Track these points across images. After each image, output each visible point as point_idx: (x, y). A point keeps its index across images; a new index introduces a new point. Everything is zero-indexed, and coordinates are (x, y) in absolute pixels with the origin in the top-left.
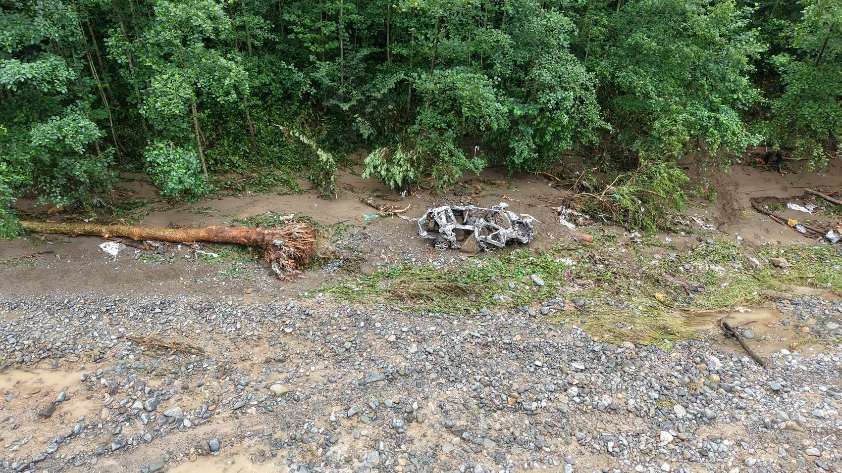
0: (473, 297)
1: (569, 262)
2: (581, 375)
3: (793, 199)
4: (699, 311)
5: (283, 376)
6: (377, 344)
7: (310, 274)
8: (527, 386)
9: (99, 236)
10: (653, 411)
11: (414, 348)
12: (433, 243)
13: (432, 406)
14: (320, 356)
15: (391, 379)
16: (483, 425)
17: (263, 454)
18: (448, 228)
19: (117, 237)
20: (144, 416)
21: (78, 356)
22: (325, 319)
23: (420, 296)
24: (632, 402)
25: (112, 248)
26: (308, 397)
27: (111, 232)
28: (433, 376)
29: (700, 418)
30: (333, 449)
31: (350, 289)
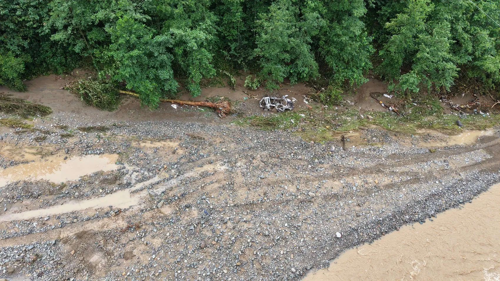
0: (273, 126)
1: (303, 115)
2: (296, 150)
3: (386, 93)
4: (338, 132)
5: (224, 146)
6: (247, 139)
7: (229, 117)
8: (282, 152)
9: (171, 102)
10: (310, 160)
11: (256, 141)
12: (264, 109)
13: (259, 156)
14: (233, 142)
15: (250, 149)
16: (270, 161)
17: (222, 164)
18: (268, 105)
19: (175, 103)
20: (195, 154)
21: (175, 138)
22: (233, 131)
23: (259, 126)
24: (306, 158)
25: (175, 106)
26: (231, 152)
27: (174, 102)
28: (260, 148)
29: (320, 163)
30: (237, 164)
31: (240, 122)
